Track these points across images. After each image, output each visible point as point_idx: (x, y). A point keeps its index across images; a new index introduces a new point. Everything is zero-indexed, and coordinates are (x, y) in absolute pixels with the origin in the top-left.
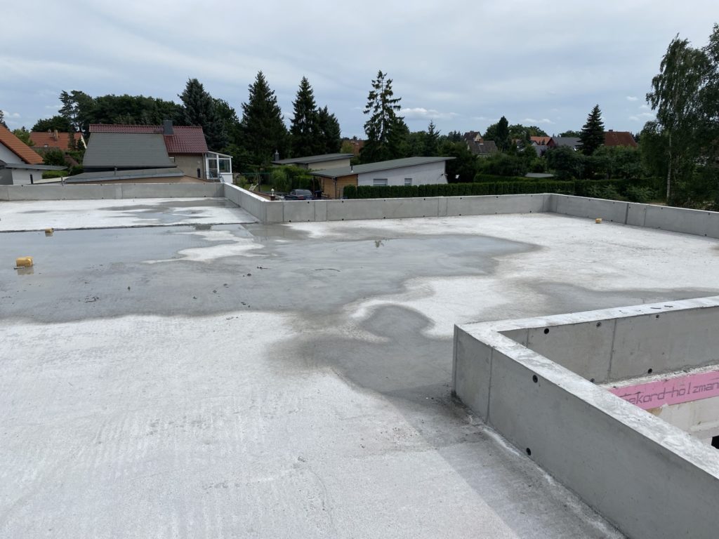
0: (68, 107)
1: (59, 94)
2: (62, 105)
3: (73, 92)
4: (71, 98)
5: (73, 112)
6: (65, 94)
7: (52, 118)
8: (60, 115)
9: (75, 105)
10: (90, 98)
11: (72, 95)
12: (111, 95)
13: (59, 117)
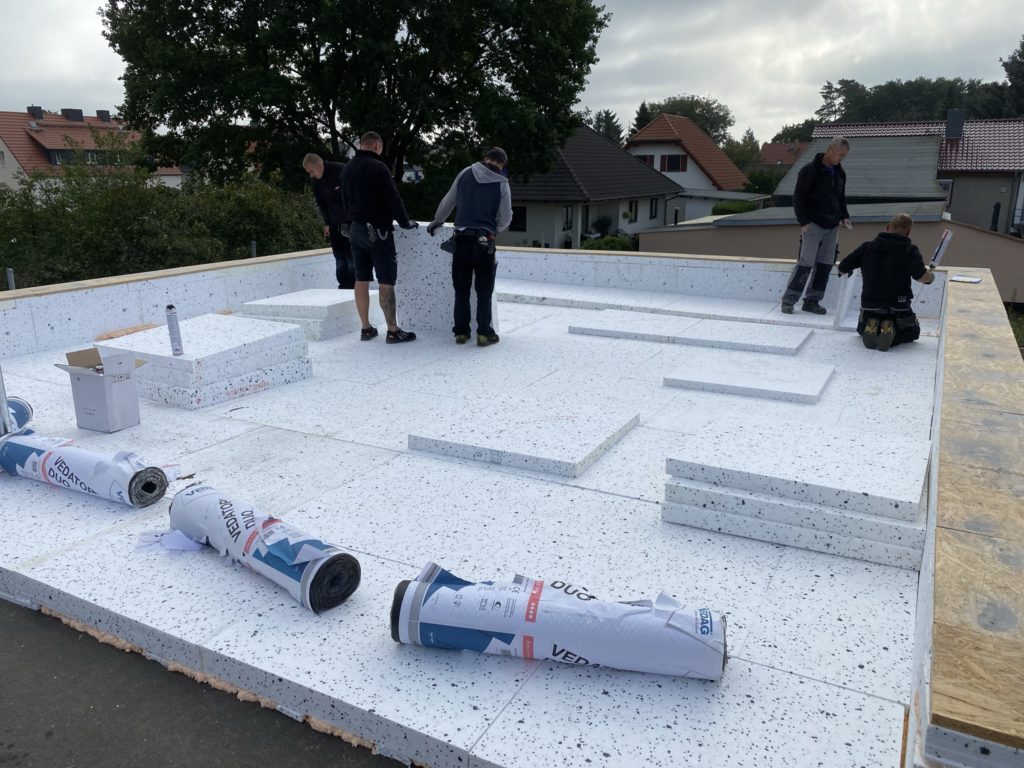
0: (829, 105)
1: (820, 88)
2: (822, 102)
3: (842, 82)
4: (837, 90)
5: (835, 112)
6: (829, 87)
7: (802, 122)
8: (816, 118)
9: (840, 100)
10: (863, 88)
11: (839, 87)
12: (895, 80)
13: (812, 120)
